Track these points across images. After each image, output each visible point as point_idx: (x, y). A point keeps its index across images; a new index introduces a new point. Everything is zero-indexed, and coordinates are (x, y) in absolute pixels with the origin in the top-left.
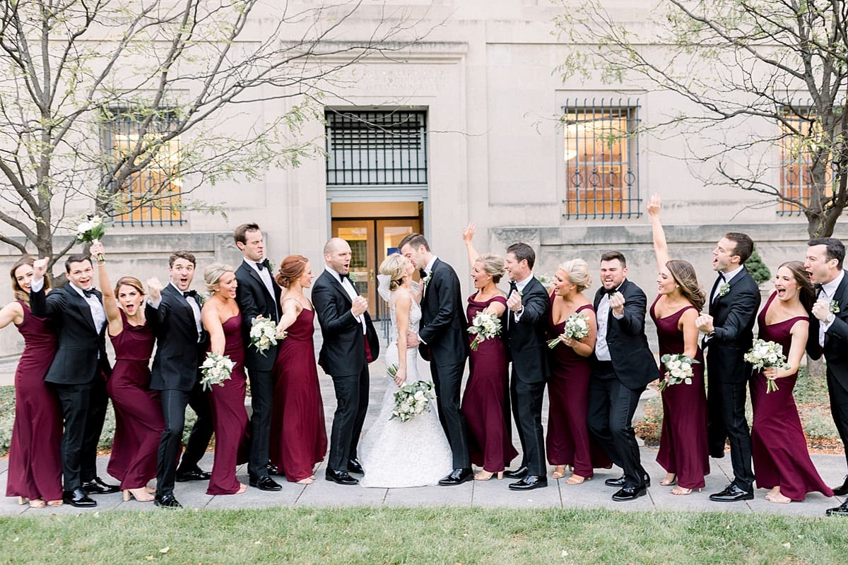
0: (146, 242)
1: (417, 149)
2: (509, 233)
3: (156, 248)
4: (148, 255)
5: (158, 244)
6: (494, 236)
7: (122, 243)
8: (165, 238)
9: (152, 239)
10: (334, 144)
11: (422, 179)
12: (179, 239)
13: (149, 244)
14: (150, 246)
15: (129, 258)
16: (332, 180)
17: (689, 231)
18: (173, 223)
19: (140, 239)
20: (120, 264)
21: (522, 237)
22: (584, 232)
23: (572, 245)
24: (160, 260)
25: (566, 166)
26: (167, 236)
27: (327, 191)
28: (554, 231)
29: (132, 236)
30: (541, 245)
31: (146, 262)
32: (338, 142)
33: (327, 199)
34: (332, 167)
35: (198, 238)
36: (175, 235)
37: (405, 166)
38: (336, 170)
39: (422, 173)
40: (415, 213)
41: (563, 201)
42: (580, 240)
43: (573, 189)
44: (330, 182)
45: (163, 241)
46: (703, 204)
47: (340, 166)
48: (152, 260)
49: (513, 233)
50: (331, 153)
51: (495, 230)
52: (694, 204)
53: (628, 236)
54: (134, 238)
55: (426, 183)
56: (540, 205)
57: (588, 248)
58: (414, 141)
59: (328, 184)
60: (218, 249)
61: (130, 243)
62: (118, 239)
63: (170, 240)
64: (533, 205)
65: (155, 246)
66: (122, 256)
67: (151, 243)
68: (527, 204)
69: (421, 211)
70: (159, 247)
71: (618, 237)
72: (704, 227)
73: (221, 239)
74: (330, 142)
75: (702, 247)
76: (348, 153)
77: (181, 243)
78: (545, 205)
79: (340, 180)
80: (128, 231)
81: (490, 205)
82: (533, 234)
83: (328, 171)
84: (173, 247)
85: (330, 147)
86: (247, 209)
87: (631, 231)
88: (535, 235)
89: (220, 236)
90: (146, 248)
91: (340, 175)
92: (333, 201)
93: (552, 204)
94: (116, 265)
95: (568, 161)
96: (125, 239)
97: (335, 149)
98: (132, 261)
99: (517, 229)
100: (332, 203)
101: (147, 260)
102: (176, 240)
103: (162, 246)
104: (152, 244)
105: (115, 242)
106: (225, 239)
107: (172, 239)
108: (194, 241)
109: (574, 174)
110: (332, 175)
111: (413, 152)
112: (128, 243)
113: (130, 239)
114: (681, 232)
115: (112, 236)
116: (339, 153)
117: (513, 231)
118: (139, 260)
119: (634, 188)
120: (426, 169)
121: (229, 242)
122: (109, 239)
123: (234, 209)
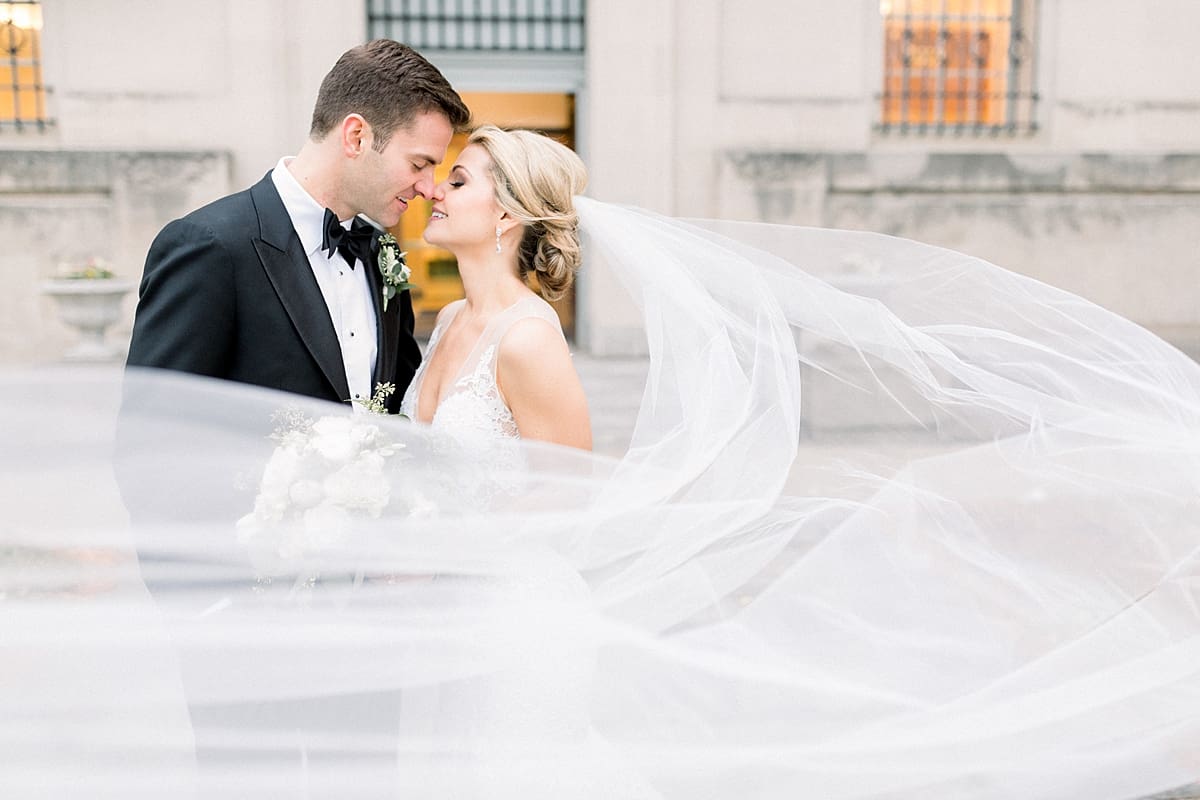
2: (762, 161)
6: (728, 169)
11: (575, 42)
12: (31, 162)
17: (1140, 166)
18: (22, 127)
21: (789, 171)
22: (920, 164)
23: (895, 190)
25: (883, 24)
28: (857, 160)
30: (832, 191)
34: (379, 9)
35: (74, 159)
36: (25, 151)
37: (540, 11)
38: (388, 18)
39: (574, 29)
40: (559, 121)
41: (876, 97)
42: (912, 180)
43: (898, 71)
46: (1168, 107)
47: (397, 9)
51: (731, 155)
52: (1148, 106)
53: (1014, 173)
55: (582, 49)
56: (827, 102)
57: (927, 199)
60: (119, 185)
64: (813, 101)
68: (800, 99)
69: (572, 116)
71: (993, 175)
72: (1173, 159)
73: (124, 163)
75: (1166, 200)
78: (836, 102)
81: (723, 99)
82: (812, 164)
83: (370, 18)
84: (17, 177)
87: (1019, 162)
88: (815, 166)
89: (123, 155)
93: (851, 101)
95: (889, 10)
102: (22, 164)
106: (133, 161)
107: (16, 159)
108: (63, 166)
109: (899, 39)
110: (380, 26)
114: (1125, 166)
117: (768, 157)
119: (1025, 71)
120: (582, 21)
123: (159, 97)
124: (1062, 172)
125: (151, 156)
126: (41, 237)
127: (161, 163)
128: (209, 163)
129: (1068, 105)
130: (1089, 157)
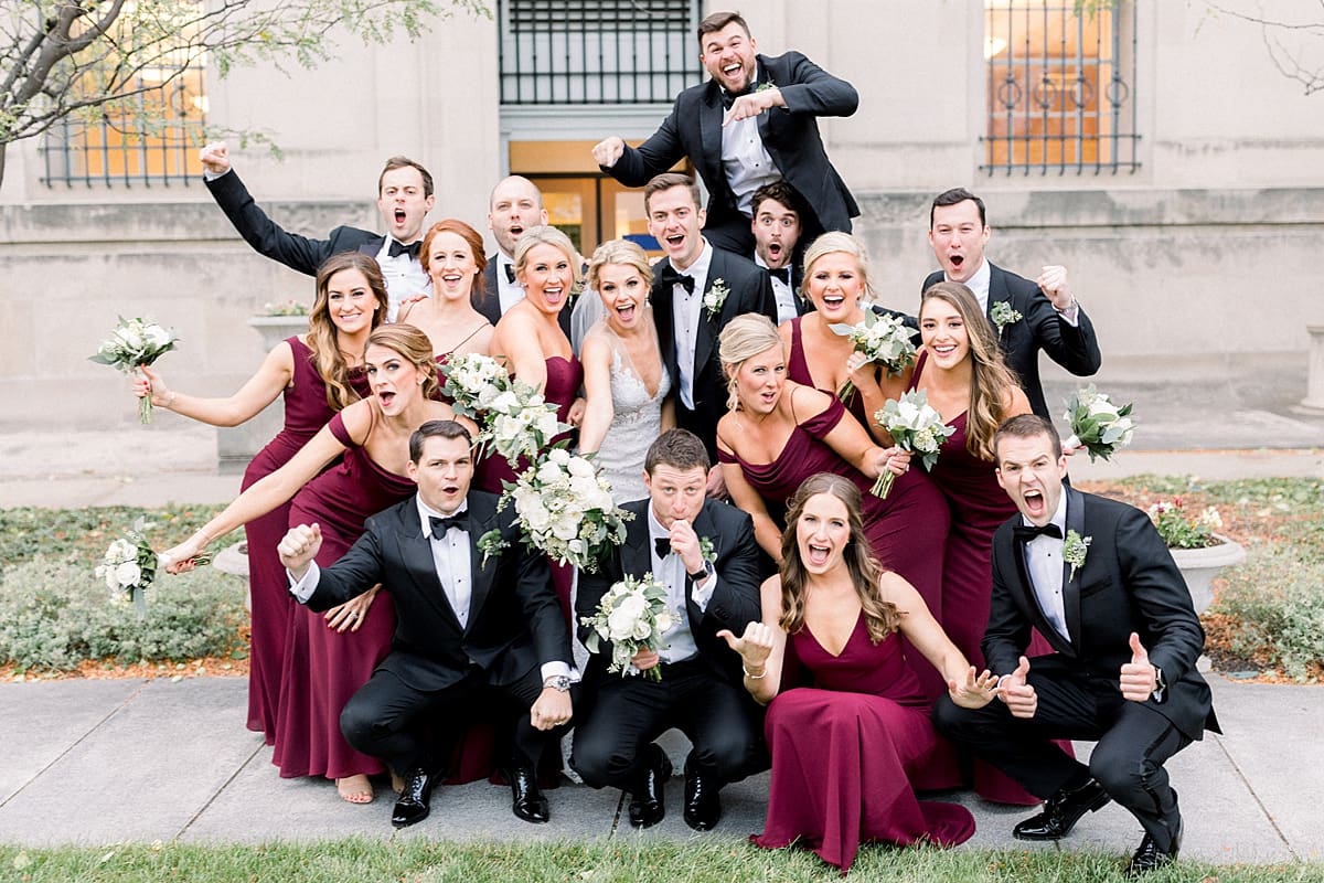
0: (136, 218)
1: (684, 31)
2: (870, 203)
3: (156, 232)
4: (140, 244)
5: (159, 222)
7: (87, 222)
8: (172, 211)
9: (146, 212)
10: (515, 21)
12: (202, 215)
13: (140, 222)
14: (143, 227)
15: (99, 252)
16: (510, 95)
17: (1238, 202)
18: (189, 180)
19: (122, 214)
20: (83, 265)
21: (896, 211)
22: (1023, 203)
23: (999, 228)
24: (165, 256)
25: (987, 67)
26: (176, 208)
27: (502, 117)
29: (105, 206)
31: (135, 260)
32: (523, 16)
33: (502, 134)
34: (510, 67)
36: (193, 205)
37: (660, 66)
38: (518, 75)
41: (981, 139)
42: (1014, 218)
43: (1001, 114)
44: (506, 98)
45: (168, 216)
46: (1266, 144)
47: (526, 67)
48: (148, 255)
49: (879, 205)
50: (509, 38)
52: (1247, 144)
53: (1113, 209)
54: (111, 211)
56: (934, 146)
57: (1030, 235)
58: (678, 16)
59: (502, 102)
61: (102, 221)
62: (78, 214)
63: (183, 215)
64: (920, 145)
65: (153, 227)
66: (85, 247)
67: (145, 221)
68: (908, 144)
70: (162, 228)
71: (1094, 211)
72: (1267, 192)
73: (286, 214)
74: (507, 16)
75: (1262, 232)
76: (542, 38)
77: (205, 220)
78: (943, 145)
79: (527, 95)
80: (99, 196)
81: (833, 145)
82: (918, 205)
83: (502, 76)
84: (189, 228)
85: (507, 27)
86: (340, 152)
87: (1119, 200)
88: (922, 207)
90: (135, 231)
91: (527, 83)
92: (515, 137)
93: (957, 145)
94: (74, 266)
95: (992, 58)
96: (93, 213)
97: (517, 32)
98: (107, 258)
99: (886, 195)
100: (510, 143)
101: (138, 256)
102: (196, 216)
103: (166, 227)
104: (148, 222)
105: (72, 218)
106: (293, 212)
107: (187, 212)
109: (1004, 84)
110: (510, 84)
111: (676, 37)
112: (99, 220)
113: (102, 212)
114: (1221, 202)
115: (65, 207)
116: (525, 38)
117: (877, 198)
118: (121, 257)
119: (1125, 112)
121: (303, 220)
122: (61, 212)
123: (311, 153)
124: (1161, 207)
125: (310, 207)
126: (209, 281)
127: (318, 213)
128: (361, 212)
129: (1167, 144)
130: (1184, 192)
